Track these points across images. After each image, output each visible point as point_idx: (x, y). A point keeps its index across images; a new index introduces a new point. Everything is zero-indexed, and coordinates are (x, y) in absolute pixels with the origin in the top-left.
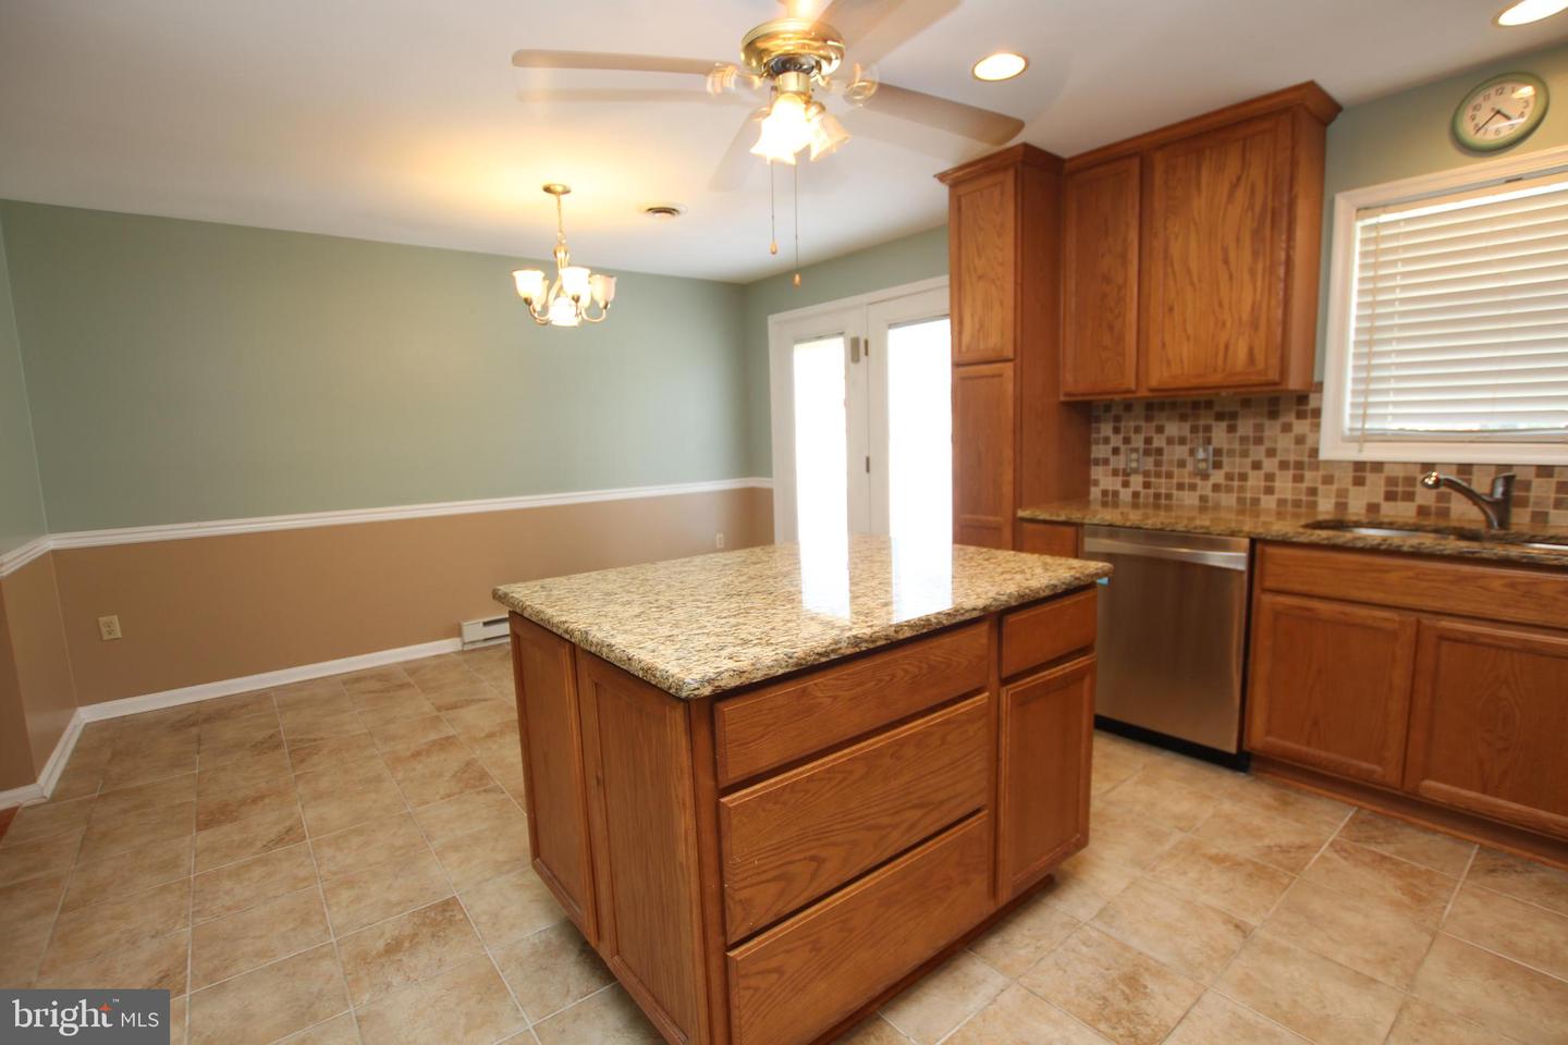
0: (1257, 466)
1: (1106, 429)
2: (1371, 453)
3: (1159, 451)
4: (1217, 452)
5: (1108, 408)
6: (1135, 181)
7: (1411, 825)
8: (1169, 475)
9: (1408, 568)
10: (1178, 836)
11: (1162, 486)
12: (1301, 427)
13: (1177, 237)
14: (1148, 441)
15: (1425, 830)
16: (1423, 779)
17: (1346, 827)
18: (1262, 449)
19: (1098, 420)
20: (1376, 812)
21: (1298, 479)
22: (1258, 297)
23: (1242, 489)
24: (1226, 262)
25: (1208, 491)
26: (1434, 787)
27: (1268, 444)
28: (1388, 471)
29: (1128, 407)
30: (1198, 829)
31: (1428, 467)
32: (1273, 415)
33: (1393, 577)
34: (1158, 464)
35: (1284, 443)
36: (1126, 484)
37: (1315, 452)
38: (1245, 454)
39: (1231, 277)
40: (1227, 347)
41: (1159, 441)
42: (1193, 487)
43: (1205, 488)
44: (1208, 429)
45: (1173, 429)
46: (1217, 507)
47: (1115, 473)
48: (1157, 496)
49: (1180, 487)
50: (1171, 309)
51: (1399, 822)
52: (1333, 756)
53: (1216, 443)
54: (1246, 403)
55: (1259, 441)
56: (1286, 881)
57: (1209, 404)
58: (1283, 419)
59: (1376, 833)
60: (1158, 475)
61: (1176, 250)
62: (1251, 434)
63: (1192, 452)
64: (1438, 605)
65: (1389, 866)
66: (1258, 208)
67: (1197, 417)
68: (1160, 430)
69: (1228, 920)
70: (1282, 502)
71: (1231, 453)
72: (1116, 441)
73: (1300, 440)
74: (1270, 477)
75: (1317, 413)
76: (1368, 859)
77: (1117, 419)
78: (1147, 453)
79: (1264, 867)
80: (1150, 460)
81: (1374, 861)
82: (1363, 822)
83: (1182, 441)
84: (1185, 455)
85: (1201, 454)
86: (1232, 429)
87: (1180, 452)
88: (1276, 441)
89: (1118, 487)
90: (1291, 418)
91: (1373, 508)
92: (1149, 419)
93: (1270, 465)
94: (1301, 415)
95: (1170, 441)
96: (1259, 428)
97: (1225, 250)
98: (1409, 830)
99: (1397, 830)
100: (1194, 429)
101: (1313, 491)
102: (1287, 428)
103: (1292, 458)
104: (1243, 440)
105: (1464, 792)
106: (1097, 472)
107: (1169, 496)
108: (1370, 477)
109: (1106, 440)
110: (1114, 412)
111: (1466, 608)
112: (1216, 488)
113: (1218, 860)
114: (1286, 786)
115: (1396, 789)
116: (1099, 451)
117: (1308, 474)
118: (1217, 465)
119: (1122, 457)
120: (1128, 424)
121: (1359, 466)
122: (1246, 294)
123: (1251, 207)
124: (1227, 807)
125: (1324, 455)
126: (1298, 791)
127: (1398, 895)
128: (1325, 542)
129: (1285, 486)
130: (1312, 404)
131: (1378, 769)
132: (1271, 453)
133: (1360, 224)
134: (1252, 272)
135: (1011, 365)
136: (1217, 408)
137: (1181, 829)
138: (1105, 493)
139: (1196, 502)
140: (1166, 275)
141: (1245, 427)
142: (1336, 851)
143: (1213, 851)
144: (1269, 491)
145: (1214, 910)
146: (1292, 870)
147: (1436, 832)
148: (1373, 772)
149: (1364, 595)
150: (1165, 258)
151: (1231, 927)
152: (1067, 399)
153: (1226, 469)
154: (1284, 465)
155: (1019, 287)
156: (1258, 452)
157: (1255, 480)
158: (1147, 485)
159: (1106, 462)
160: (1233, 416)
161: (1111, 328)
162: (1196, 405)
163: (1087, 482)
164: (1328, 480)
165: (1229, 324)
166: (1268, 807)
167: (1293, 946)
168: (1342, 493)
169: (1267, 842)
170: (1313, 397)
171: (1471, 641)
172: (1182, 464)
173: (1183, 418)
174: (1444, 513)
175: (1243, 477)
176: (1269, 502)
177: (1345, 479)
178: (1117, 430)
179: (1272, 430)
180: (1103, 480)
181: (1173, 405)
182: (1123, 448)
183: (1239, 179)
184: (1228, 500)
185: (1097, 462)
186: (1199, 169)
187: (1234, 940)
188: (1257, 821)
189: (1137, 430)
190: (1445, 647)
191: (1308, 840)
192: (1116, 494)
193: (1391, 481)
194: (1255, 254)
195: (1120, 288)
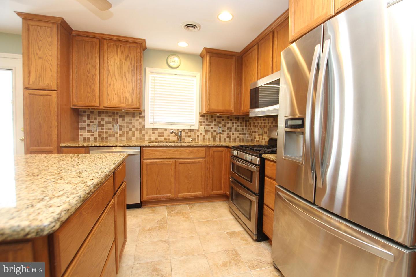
0: (130, 129)
1: (85, 118)
2: (155, 127)
3: (103, 125)
4: (120, 126)
5: (85, 112)
6: (98, 46)
7: (176, 205)
8: (106, 132)
9: (173, 150)
10: (138, 229)
11: (104, 135)
12: (140, 120)
13: (111, 66)
14: (99, 122)
15: (179, 205)
16: (179, 193)
17: (167, 210)
18: (131, 125)
19: (81, 115)
20: (169, 205)
21: (141, 133)
22: (134, 87)
23: (127, 135)
24: (125, 76)
25: (118, 136)
26: (181, 195)
27: (133, 124)
28: (159, 130)
29: (92, 112)
30: (141, 225)
31: (166, 130)
32: (134, 117)
33: (171, 152)
34: (102, 129)
35: (137, 124)
36: (92, 135)
37: (144, 126)
38: (127, 127)
39: (126, 80)
40: (126, 98)
41: (102, 123)
42: (114, 136)
43: (117, 136)
44: (117, 120)
45: (107, 119)
46: (121, 140)
47: (88, 132)
48: (103, 138)
49: (110, 135)
50: (110, 85)
51: (174, 205)
52: (162, 195)
53: (120, 124)
54: (127, 113)
55: (131, 123)
56: (166, 227)
57: (117, 113)
58: (136, 118)
59: (172, 209)
60: (103, 132)
61: (111, 68)
62: (129, 121)
63: (113, 126)
64: (178, 157)
65: (179, 214)
66: (133, 65)
67: (114, 116)
68: (103, 119)
69: (163, 242)
70: (137, 138)
71: (124, 126)
72: (88, 122)
73: (140, 123)
74: (134, 132)
75: (144, 117)
76: (175, 215)
77: (88, 115)
78: (99, 126)
79: (160, 226)
80: (100, 128)
81: (176, 214)
82: (169, 208)
83: (110, 123)
84: (111, 127)
85: (116, 126)
86: (124, 120)
87: (110, 126)
88: (135, 124)
89: (90, 136)
90: (138, 118)
91: (156, 139)
92: (99, 116)
93: (134, 129)
94: (140, 117)
95: (106, 123)
96: (131, 120)
97: (125, 73)
98: (177, 206)
99: (175, 207)
100: (113, 120)
101: (144, 136)
102: (137, 120)
103: (139, 128)
104: (127, 123)
105: (186, 194)
106: (81, 132)
107: (107, 138)
108: (155, 132)
109: (85, 122)
110: (87, 113)
111: (183, 156)
112: (120, 135)
113: (150, 230)
114: (151, 207)
115: (174, 198)
116: (82, 125)
117: (143, 132)
118: (120, 129)
119: (90, 127)
120: (92, 117)
121: (153, 129)
122: (131, 85)
123: (131, 64)
124: (143, 217)
125: (146, 127)
126: (154, 207)
127: (183, 219)
128: (157, 146)
129: (137, 134)
130: (143, 114)
131: (170, 195)
132: (134, 126)
133: (150, 75)
134: (132, 80)
135: (56, 92)
136: (120, 114)
137: (137, 227)
138: (85, 138)
139: (115, 140)
140: (108, 75)
141: (127, 119)
142: (169, 216)
143: (148, 228)
144: (134, 136)
145: (158, 241)
146: (165, 224)
147: (180, 204)
148: (169, 196)
149: (165, 157)
150: (108, 70)
151: (164, 243)
152: (74, 107)
153: (123, 130)
154: (137, 129)
155: (59, 66)
156: (130, 126)
157: (130, 133)
158: (99, 135)
159: (85, 128)
160: (124, 116)
161: (90, 87)
162: (113, 113)
163: (78, 135)
164: (147, 133)
165: (126, 92)
166: (151, 213)
167: (177, 239)
168: (150, 136)
169: (156, 220)
170: (143, 113)
171: (184, 163)
172: (110, 129)
173: (110, 116)
174: (169, 139)
175: (127, 133)
176: (134, 139)
177: (150, 132)
178: (88, 119)
179: (134, 120)
180: (84, 134)
181: (107, 113)
182: (91, 124)
183: (128, 56)
184: (124, 138)
185: (81, 129)
186: (117, 49)
187: (167, 245)
188: (151, 217)
189: (95, 119)
190: (180, 165)
191: (163, 216)
192: (89, 138)
193: (159, 133)
194: (133, 76)
195: (93, 76)
